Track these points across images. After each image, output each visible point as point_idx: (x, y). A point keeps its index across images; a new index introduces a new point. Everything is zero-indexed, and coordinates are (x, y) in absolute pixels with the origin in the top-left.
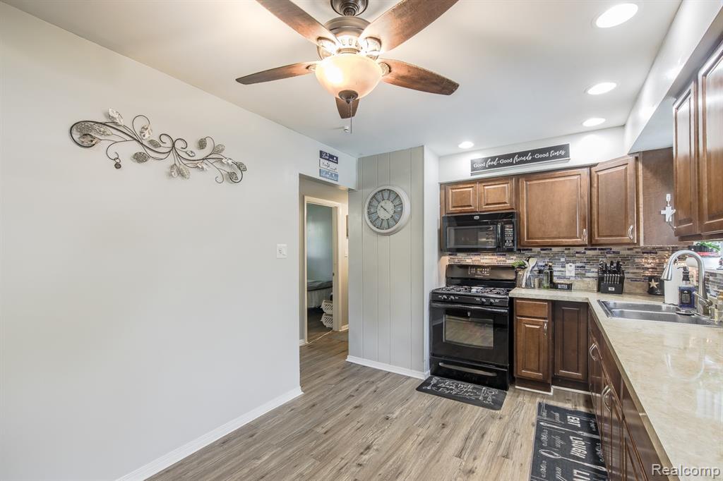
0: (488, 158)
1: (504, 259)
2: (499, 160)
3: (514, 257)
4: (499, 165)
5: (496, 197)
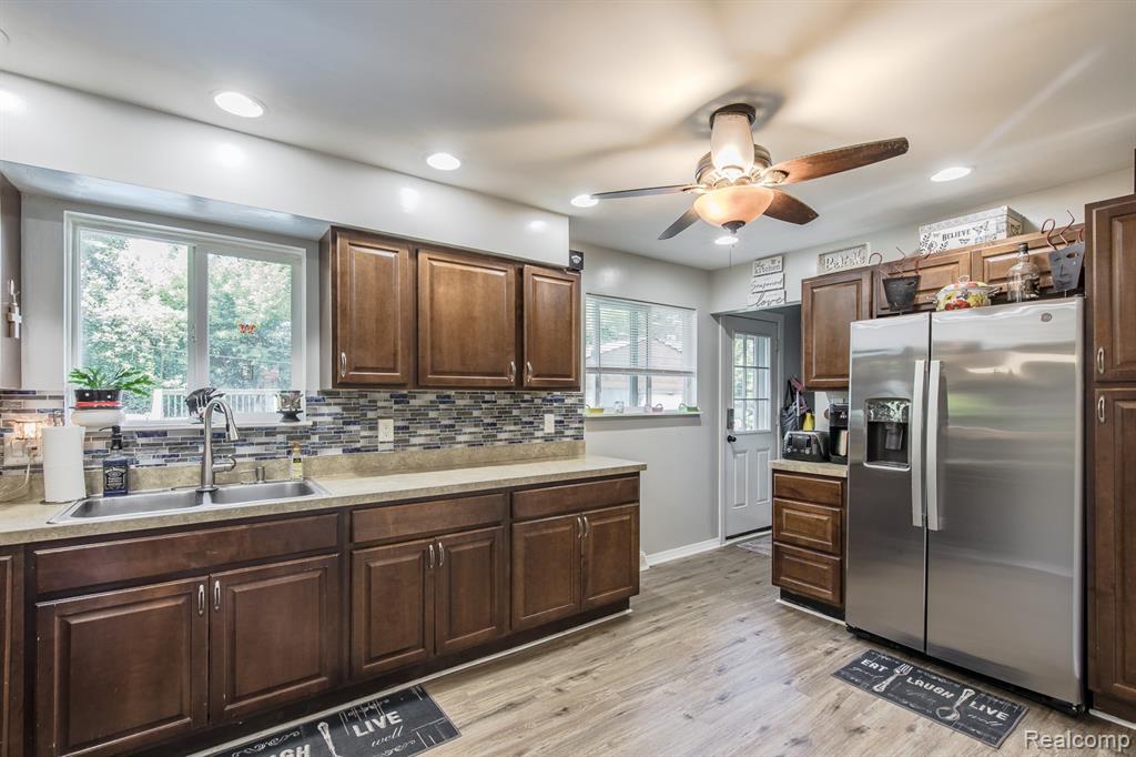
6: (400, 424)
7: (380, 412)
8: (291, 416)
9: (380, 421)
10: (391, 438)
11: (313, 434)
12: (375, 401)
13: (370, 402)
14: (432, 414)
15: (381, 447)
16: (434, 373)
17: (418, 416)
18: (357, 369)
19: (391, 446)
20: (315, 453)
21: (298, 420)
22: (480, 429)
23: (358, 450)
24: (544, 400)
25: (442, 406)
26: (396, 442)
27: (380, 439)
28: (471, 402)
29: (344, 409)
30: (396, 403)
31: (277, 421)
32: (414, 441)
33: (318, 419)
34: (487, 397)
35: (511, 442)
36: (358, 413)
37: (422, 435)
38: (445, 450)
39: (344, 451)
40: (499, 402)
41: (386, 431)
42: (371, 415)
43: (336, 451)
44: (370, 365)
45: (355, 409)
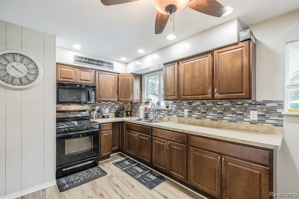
0: (84, 58)
1: (83, 107)
2: (88, 60)
3: (87, 106)
4: (88, 63)
5: (86, 77)
6: (190, 110)
7: (184, 107)
8: (168, 107)
9: (184, 109)
10: (187, 114)
11: (172, 111)
12: (183, 104)
13: (182, 104)
14: (199, 108)
15: (185, 116)
16: (184, 96)
17: (194, 108)
18: (167, 96)
19: (187, 116)
20: (172, 116)
21: (169, 108)
22: (216, 114)
23: (180, 116)
24: (250, 104)
25: (202, 106)
26: (188, 115)
27: (185, 114)
28: (212, 105)
29: (177, 106)
30: (189, 104)
31: (165, 108)
32: (193, 116)
33: (172, 108)
34: (219, 103)
35: (230, 121)
36: (179, 107)
37: (196, 114)
38: (202, 120)
39: (177, 116)
40: (224, 105)
41: (186, 112)
42: (183, 108)
43: (175, 116)
44: (169, 95)
45: (179, 106)
